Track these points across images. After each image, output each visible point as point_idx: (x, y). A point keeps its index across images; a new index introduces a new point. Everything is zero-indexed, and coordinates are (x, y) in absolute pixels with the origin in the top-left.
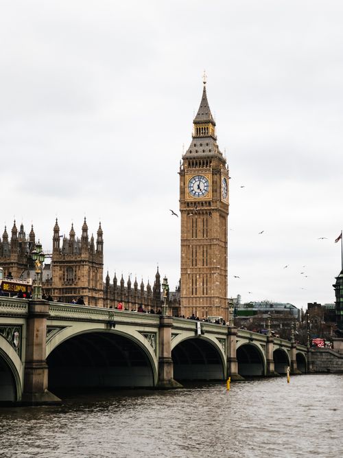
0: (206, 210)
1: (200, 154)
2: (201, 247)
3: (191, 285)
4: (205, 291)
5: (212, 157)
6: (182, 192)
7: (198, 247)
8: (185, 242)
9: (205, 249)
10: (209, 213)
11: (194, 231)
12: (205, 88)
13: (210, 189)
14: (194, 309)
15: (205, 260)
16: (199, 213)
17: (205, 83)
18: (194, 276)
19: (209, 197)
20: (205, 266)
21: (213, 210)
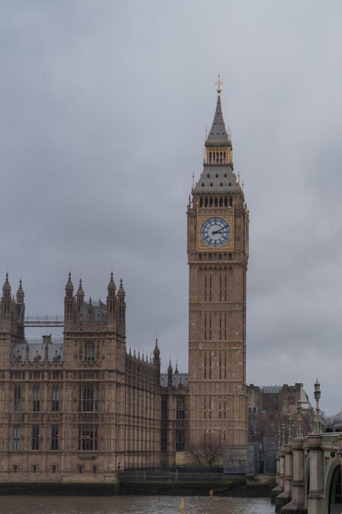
0: (225, 264)
1: (217, 188)
2: (218, 314)
3: (203, 365)
4: (223, 374)
5: (233, 194)
6: (192, 239)
7: (213, 314)
8: (195, 308)
9: (223, 317)
10: (230, 268)
11: (208, 292)
12: (219, 98)
13: (231, 236)
14: (208, 398)
15: (223, 332)
16: (215, 268)
17: (219, 92)
18: (208, 353)
19: (229, 247)
20: (223, 340)
21: (235, 264)
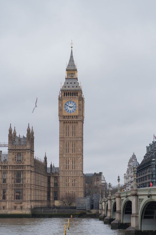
0: (75, 120)
1: (71, 88)
2: (72, 142)
3: (65, 164)
4: (74, 167)
5: (78, 91)
6: (60, 110)
7: (69, 142)
8: (62, 139)
9: (74, 143)
10: (77, 122)
11: (67, 133)
12: (72, 50)
13: (77, 109)
14: (67, 178)
15: (74, 149)
16: (70, 122)
17: (72, 47)
18: (67, 158)
19: (77, 113)
20: (74, 153)
21: (79, 120)
